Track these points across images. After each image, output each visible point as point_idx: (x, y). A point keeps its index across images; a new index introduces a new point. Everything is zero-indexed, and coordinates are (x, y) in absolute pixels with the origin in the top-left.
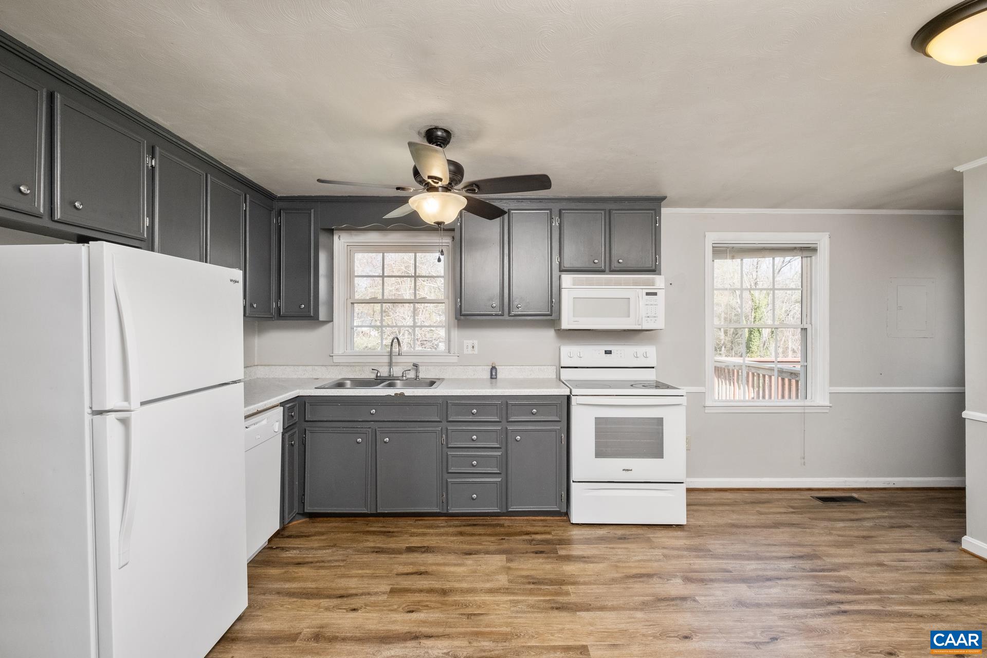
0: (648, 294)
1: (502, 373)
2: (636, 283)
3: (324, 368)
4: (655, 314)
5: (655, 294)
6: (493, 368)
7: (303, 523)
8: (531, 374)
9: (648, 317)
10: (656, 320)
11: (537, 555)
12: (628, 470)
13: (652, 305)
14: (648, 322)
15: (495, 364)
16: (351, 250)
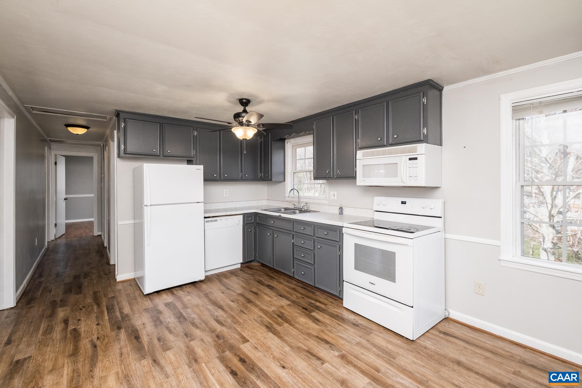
0: (410, 159)
1: (346, 212)
2: (403, 152)
3: (282, 202)
4: (416, 174)
5: (416, 159)
6: (341, 208)
7: (259, 265)
8: (360, 214)
9: (411, 177)
10: (417, 179)
11: (303, 310)
12: (373, 284)
13: (413, 167)
14: (410, 181)
15: (342, 206)
16: (294, 147)
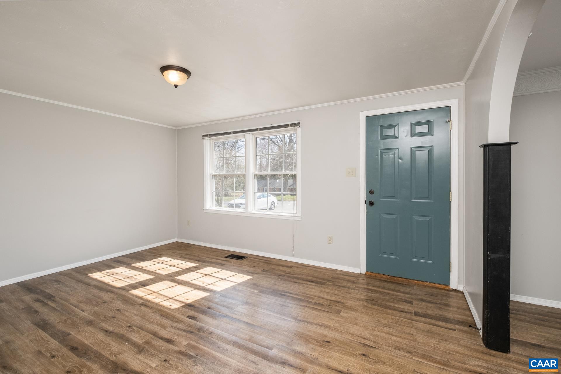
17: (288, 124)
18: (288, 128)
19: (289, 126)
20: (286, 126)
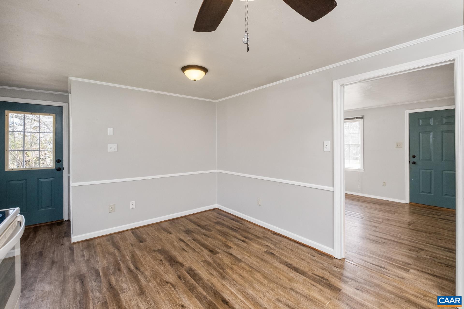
17: (355, 118)
18: (355, 120)
19: (356, 118)
20: (354, 118)
